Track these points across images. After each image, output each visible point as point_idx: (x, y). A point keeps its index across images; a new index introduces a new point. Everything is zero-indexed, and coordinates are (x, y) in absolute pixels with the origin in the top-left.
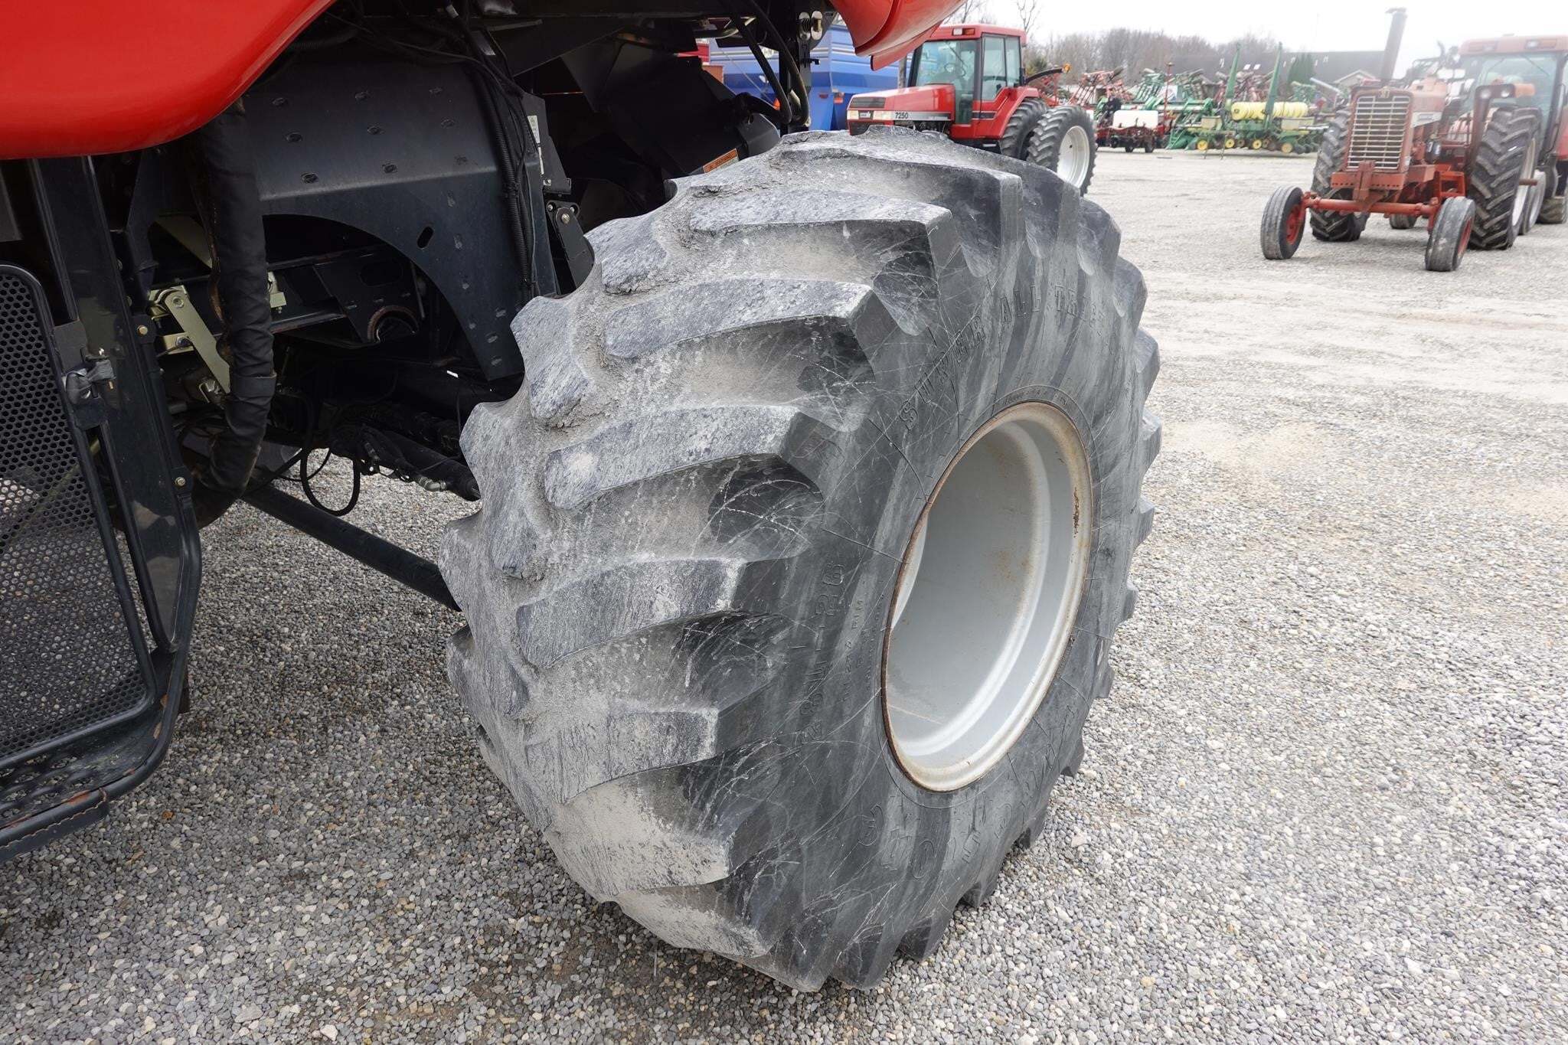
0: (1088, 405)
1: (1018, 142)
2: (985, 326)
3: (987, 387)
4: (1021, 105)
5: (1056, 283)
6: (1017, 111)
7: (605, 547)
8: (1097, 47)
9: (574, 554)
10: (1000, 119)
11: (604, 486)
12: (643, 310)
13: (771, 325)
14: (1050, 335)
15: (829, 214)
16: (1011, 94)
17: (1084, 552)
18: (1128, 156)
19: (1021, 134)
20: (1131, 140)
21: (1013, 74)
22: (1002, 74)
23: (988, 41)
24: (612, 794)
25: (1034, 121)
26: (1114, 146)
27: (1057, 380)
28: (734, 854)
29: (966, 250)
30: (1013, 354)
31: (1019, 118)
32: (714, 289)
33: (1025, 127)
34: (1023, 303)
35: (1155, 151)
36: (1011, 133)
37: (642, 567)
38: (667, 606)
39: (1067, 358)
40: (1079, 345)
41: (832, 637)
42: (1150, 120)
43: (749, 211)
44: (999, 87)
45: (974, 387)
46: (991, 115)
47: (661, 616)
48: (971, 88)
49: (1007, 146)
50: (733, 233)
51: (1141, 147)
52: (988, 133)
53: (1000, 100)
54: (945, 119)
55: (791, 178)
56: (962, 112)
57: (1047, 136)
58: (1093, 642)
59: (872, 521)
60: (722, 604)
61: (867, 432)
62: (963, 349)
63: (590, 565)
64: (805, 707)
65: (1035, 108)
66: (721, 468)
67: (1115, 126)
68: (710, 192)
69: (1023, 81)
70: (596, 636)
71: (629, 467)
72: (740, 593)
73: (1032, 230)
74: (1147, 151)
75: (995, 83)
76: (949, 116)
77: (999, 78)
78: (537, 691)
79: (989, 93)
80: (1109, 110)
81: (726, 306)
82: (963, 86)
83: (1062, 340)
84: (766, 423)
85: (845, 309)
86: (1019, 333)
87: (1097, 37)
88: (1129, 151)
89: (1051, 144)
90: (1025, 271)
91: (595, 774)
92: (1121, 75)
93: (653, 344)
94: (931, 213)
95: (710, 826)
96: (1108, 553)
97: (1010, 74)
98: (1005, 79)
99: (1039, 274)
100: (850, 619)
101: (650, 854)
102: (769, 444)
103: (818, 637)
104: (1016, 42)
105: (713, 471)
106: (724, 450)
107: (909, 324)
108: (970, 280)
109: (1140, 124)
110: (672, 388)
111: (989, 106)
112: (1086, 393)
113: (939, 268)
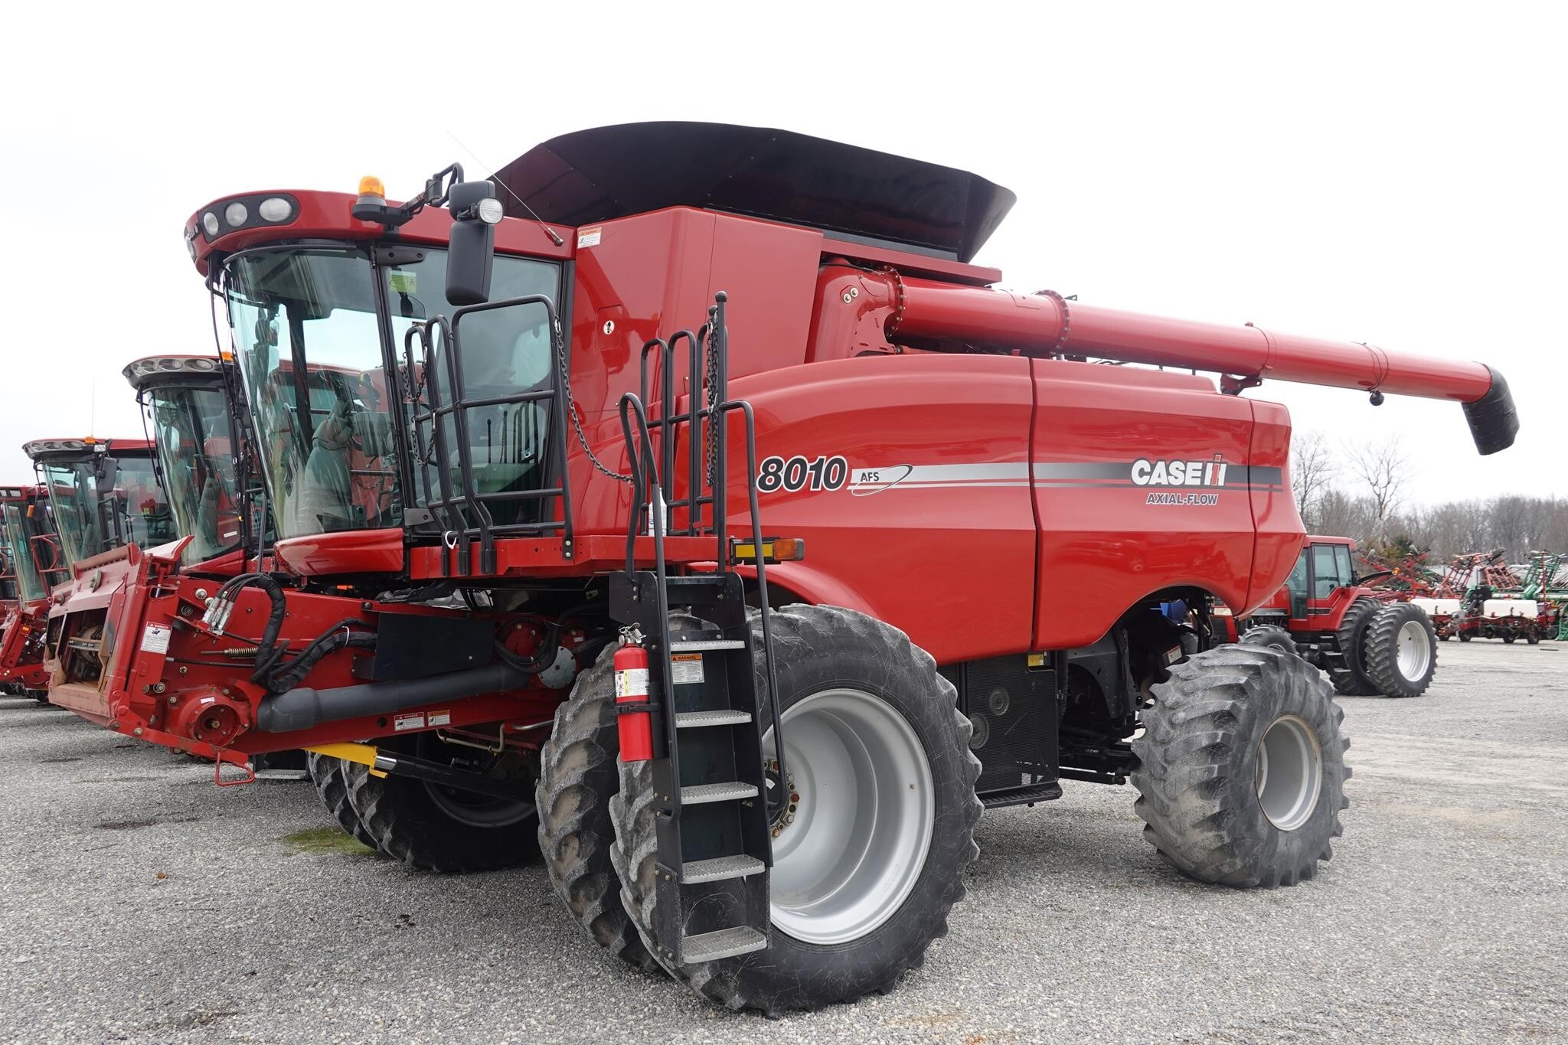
0: (1314, 720)
1: (1355, 635)
2: (1277, 690)
3: (1279, 707)
4: (1355, 602)
5: (1297, 683)
6: (1351, 608)
7: (1189, 732)
8: (1485, 519)
9: (1180, 735)
10: (1336, 615)
11: (1188, 718)
12: (1193, 683)
13: (1225, 685)
14: (1297, 696)
15: (1237, 663)
16: (1344, 593)
17: (1321, 772)
18: (1506, 647)
19: (1358, 627)
20: (1509, 631)
21: (1345, 576)
22: (1334, 575)
23: (1316, 548)
24: (1189, 793)
25: (1370, 616)
26: (1489, 637)
27: (1301, 710)
28: (1221, 805)
29: (1270, 672)
30: (1286, 699)
31: (1355, 614)
32: (1210, 678)
33: (1361, 622)
34: (1287, 687)
35: (1541, 642)
36: (1347, 627)
37: (1198, 736)
38: (1205, 742)
39: (1304, 703)
40: (1307, 701)
41: (1243, 757)
42: (1529, 610)
43: (1216, 662)
44: (1332, 586)
45: (1275, 705)
46: (1327, 611)
47: (1204, 745)
48: (1304, 587)
49: (1344, 638)
50: (1213, 667)
51: (1521, 637)
52: (1325, 627)
53: (1334, 598)
54: (1282, 614)
55: (1224, 655)
56: (1298, 608)
57: (1383, 629)
58: (1328, 805)
59: (1251, 731)
60: (1218, 740)
61: (1248, 710)
62: (1271, 695)
63: (1185, 736)
64: (1236, 773)
65: (1369, 604)
66: (1216, 713)
67: (1487, 615)
68: (1204, 658)
69: (1355, 581)
70: (1187, 752)
71: (1193, 715)
72: (1222, 738)
73: (1289, 670)
74: (1531, 642)
75: (1328, 583)
76: (1285, 611)
77: (1331, 579)
78: (1169, 769)
79: (1322, 592)
80: (1478, 599)
81: (1214, 682)
82: (1297, 585)
83: (1301, 698)
84: (1225, 704)
85: (1242, 682)
86: (1287, 694)
87: (1483, 507)
88: (1508, 642)
89: (1388, 636)
90: (1288, 678)
91: (1185, 787)
92: (1502, 557)
93: (1197, 690)
94: (1261, 663)
95: (1215, 798)
96: (1330, 774)
97: (1341, 575)
98: (1337, 579)
99: (1292, 680)
100: (1246, 754)
101: (1198, 810)
102: (1227, 708)
103: (1239, 756)
104: (1346, 550)
105: (1214, 715)
106: (1216, 709)
107: (1257, 687)
108: (1271, 679)
109: (1516, 614)
110: (1203, 698)
111: (1323, 603)
112: (1313, 716)
113: (1263, 676)
